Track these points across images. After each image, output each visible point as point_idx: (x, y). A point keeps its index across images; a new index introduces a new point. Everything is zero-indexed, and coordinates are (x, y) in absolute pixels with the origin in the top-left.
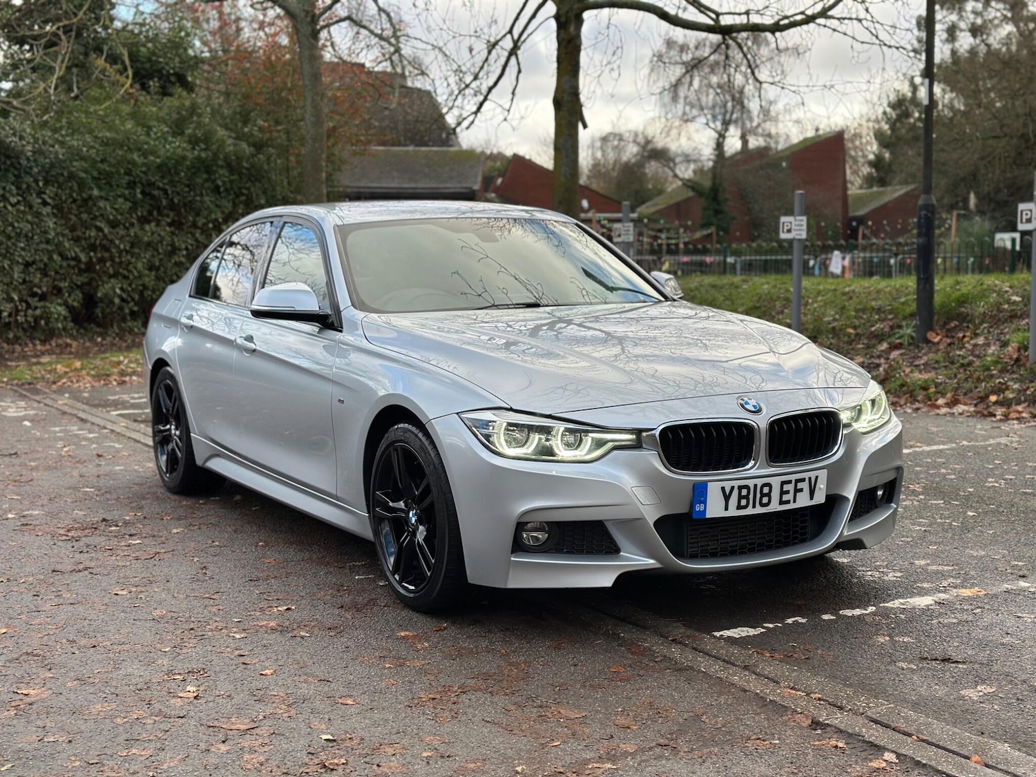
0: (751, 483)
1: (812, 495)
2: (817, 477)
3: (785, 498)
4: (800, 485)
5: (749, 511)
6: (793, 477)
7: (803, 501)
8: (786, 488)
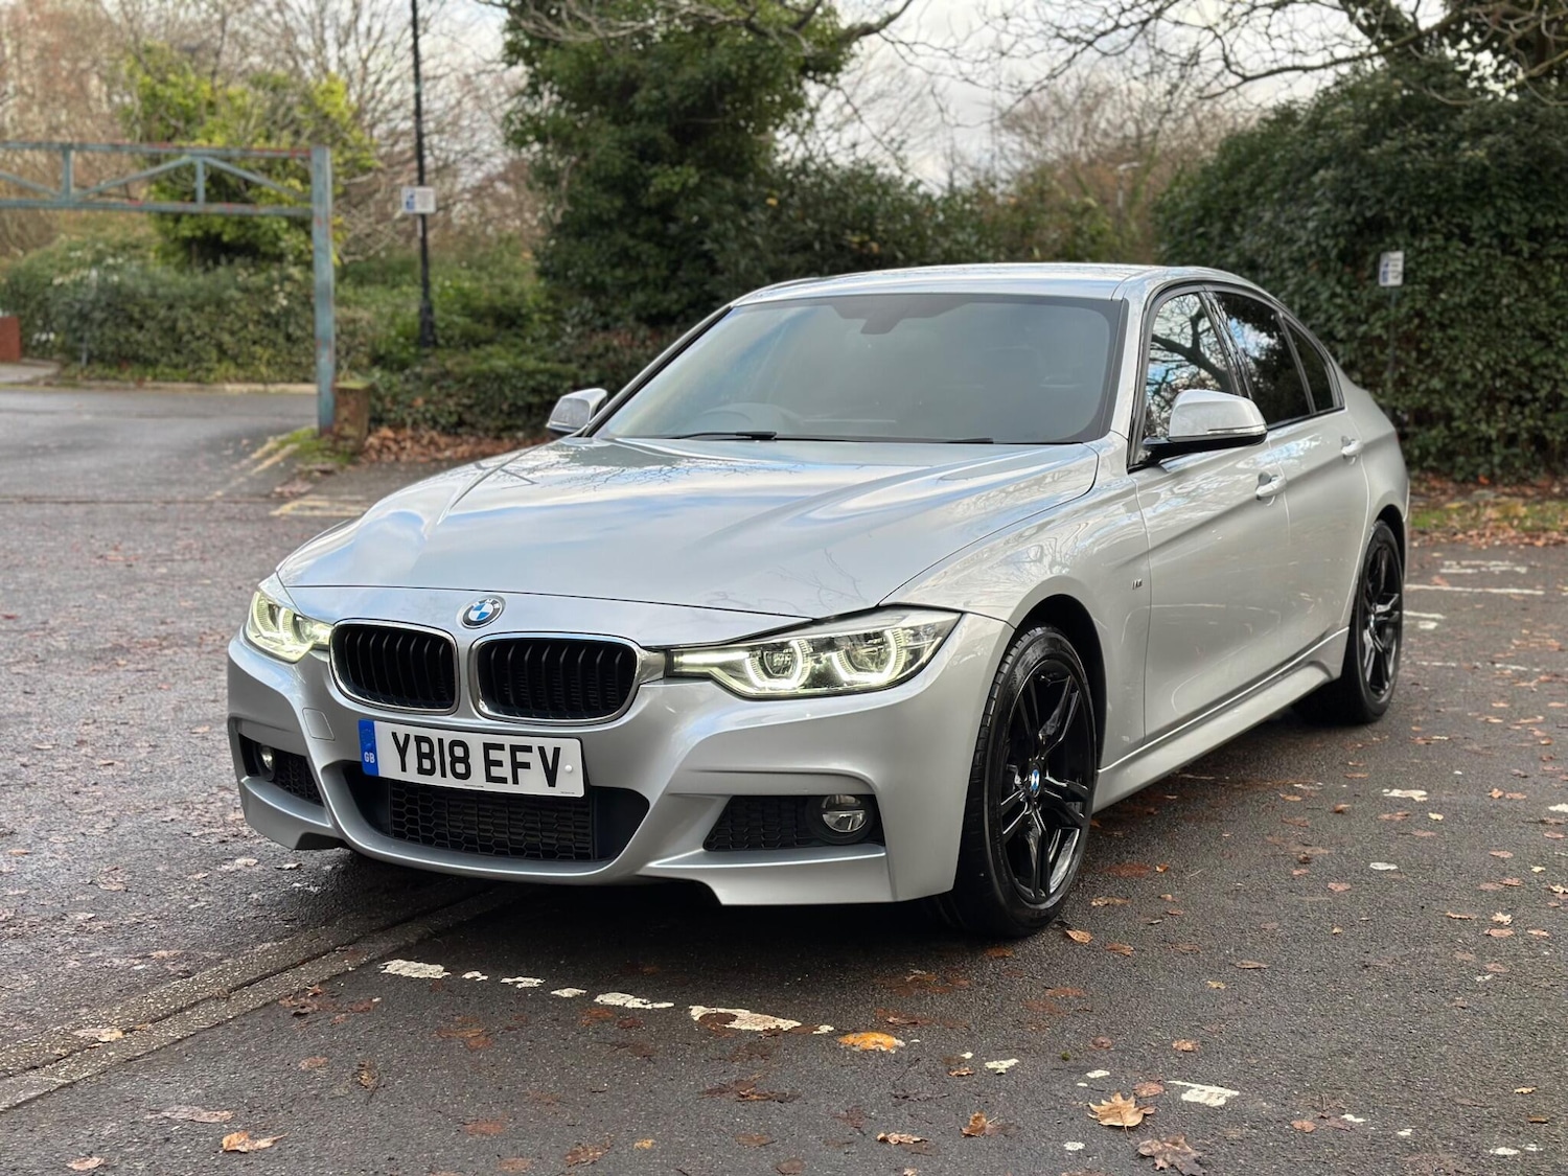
0: (434, 735)
1: (551, 777)
2: (557, 751)
3: (495, 771)
4: (521, 757)
5: (435, 780)
6: (508, 741)
7: (533, 783)
8: (494, 755)
